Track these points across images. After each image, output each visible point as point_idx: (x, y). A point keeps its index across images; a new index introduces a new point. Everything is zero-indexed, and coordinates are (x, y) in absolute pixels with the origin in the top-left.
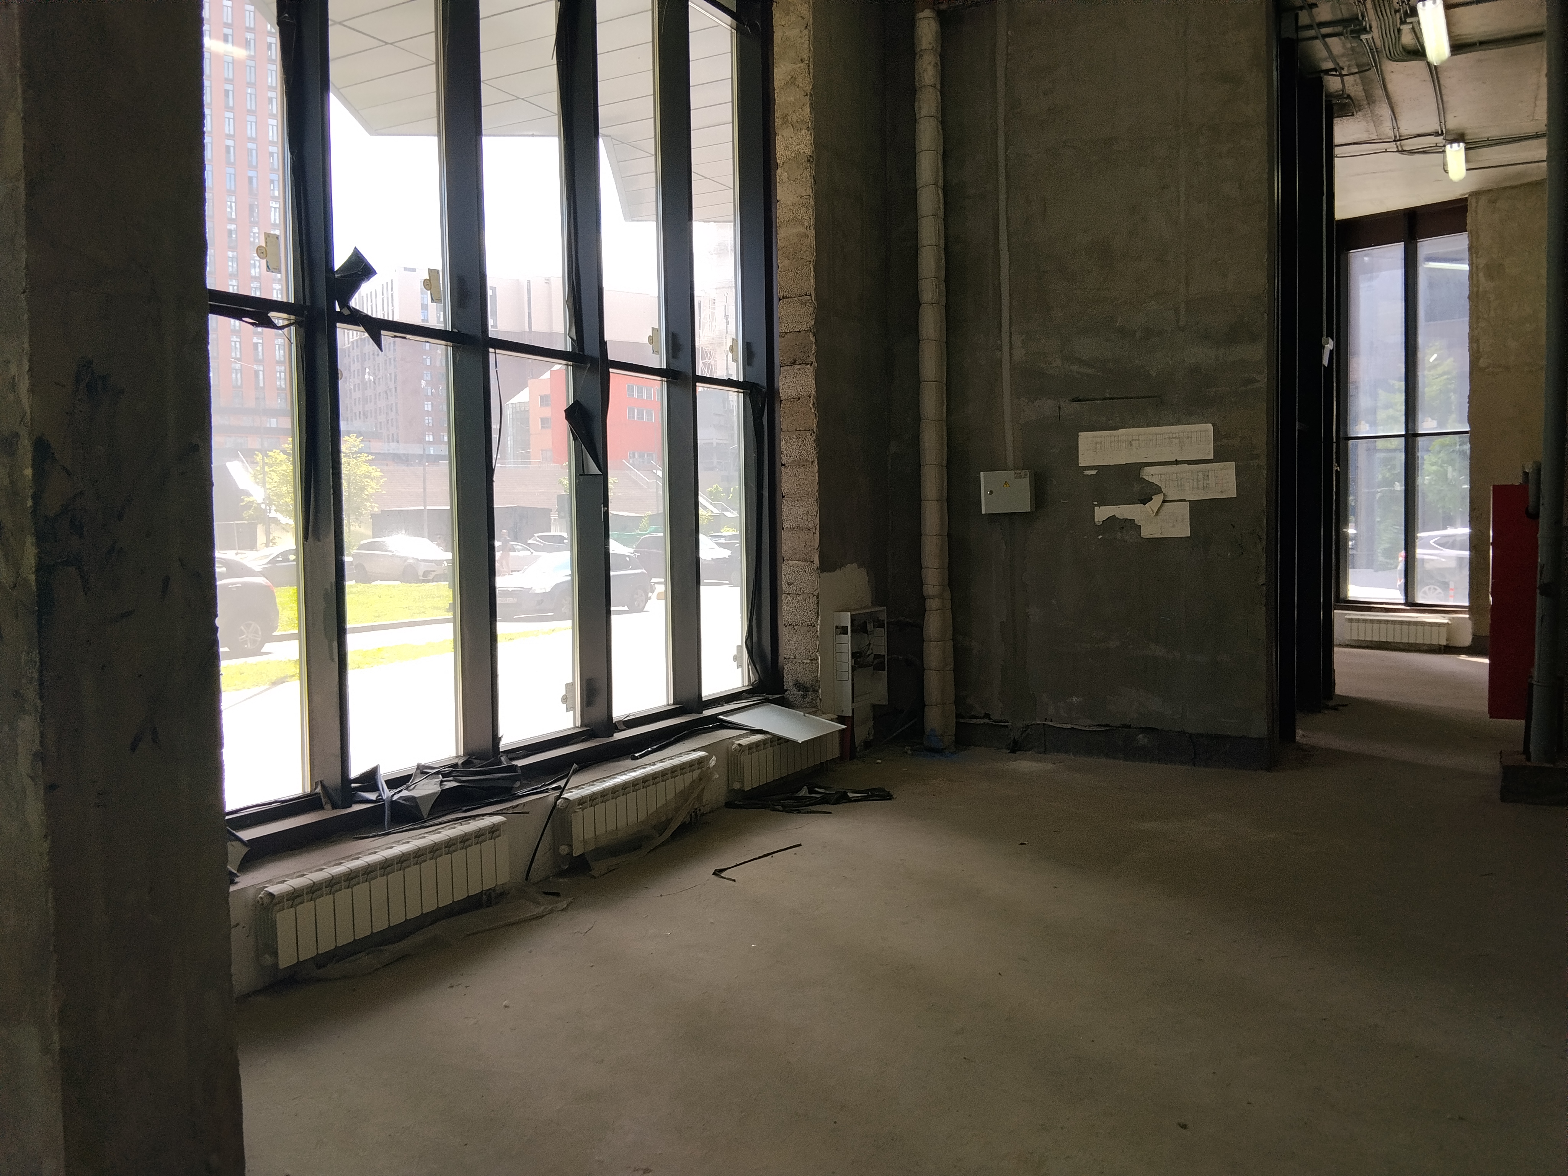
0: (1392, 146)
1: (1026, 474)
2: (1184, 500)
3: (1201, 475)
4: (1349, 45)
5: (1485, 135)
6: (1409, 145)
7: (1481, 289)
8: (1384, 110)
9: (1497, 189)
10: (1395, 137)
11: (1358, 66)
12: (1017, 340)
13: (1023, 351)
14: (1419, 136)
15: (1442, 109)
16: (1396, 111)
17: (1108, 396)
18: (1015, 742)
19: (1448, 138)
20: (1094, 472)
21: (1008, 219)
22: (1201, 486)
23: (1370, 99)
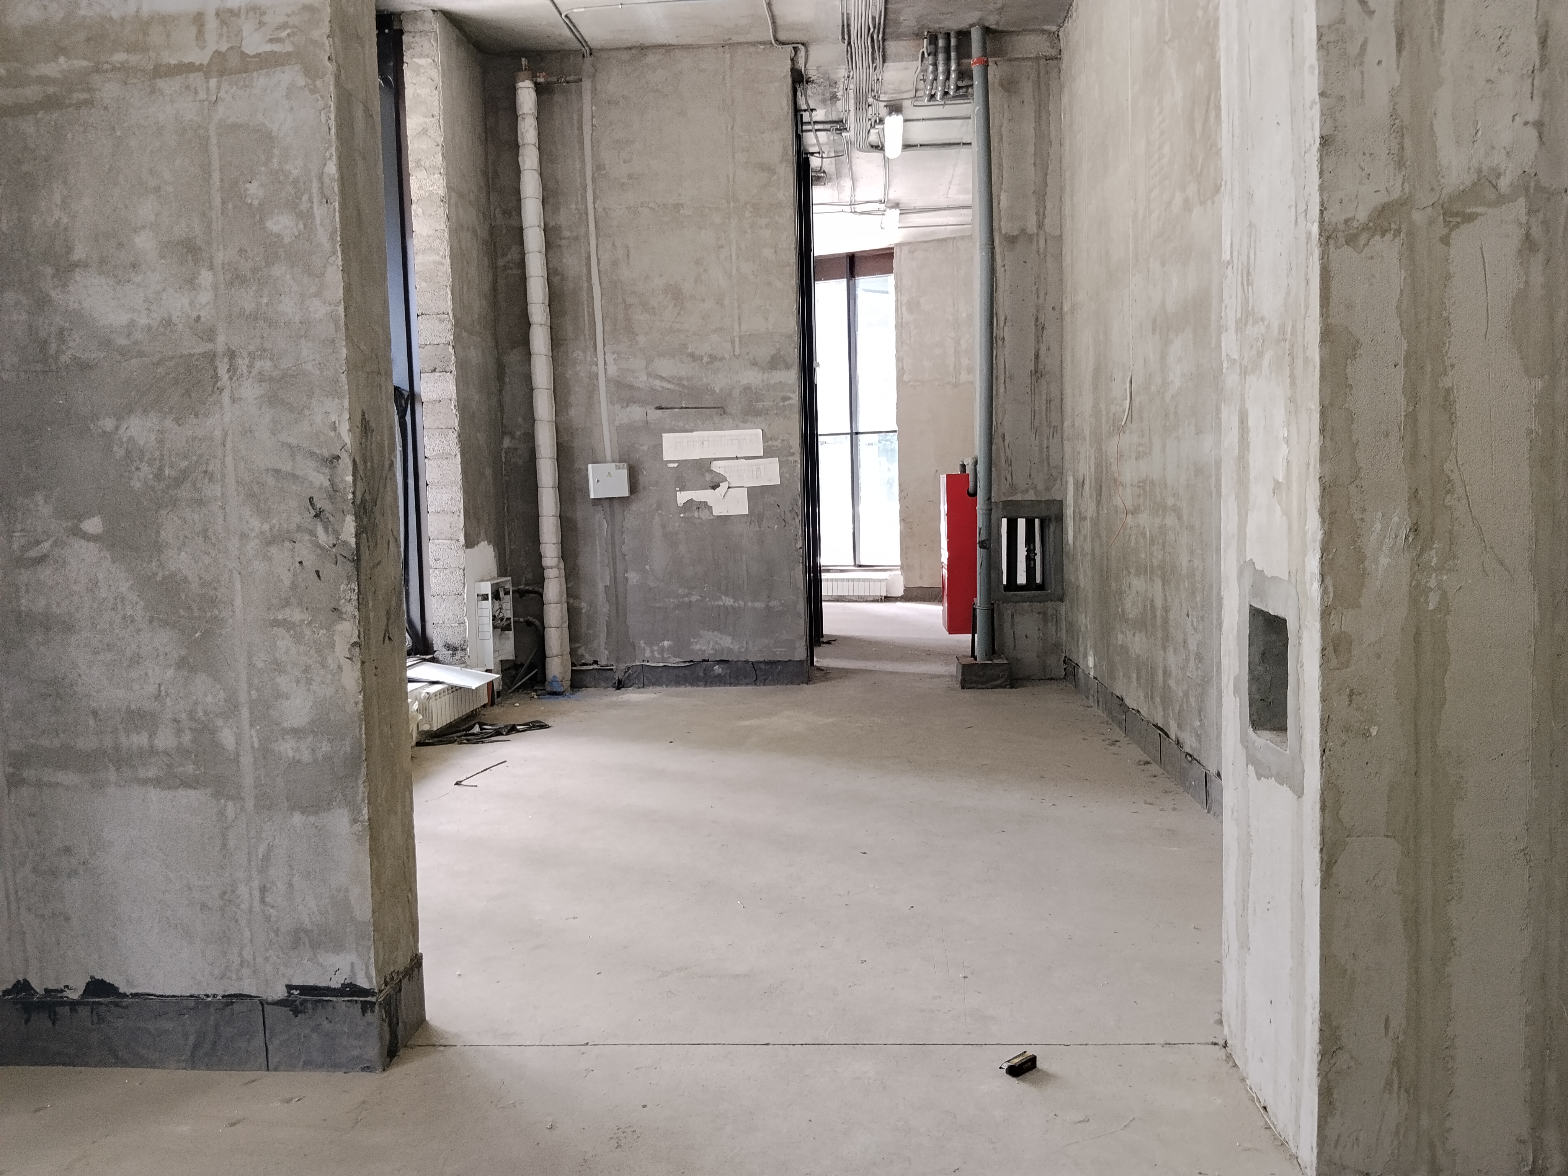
0: (848, 209)
1: (624, 466)
2: (743, 487)
3: (754, 468)
4: (832, 138)
5: (913, 205)
6: (859, 208)
7: (904, 320)
8: (847, 183)
9: (915, 242)
10: (851, 202)
11: (835, 152)
12: (610, 358)
13: (615, 368)
14: (868, 202)
15: (887, 186)
16: (855, 184)
17: (684, 406)
18: (620, 681)
19: (888, 205)
20: (676, 465)
21: (598, 260)
22: (755, 476)
23: (839, 175)
